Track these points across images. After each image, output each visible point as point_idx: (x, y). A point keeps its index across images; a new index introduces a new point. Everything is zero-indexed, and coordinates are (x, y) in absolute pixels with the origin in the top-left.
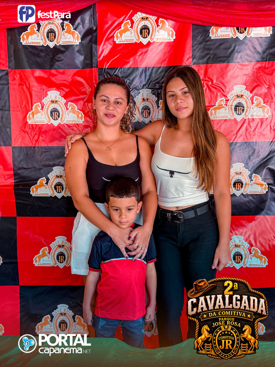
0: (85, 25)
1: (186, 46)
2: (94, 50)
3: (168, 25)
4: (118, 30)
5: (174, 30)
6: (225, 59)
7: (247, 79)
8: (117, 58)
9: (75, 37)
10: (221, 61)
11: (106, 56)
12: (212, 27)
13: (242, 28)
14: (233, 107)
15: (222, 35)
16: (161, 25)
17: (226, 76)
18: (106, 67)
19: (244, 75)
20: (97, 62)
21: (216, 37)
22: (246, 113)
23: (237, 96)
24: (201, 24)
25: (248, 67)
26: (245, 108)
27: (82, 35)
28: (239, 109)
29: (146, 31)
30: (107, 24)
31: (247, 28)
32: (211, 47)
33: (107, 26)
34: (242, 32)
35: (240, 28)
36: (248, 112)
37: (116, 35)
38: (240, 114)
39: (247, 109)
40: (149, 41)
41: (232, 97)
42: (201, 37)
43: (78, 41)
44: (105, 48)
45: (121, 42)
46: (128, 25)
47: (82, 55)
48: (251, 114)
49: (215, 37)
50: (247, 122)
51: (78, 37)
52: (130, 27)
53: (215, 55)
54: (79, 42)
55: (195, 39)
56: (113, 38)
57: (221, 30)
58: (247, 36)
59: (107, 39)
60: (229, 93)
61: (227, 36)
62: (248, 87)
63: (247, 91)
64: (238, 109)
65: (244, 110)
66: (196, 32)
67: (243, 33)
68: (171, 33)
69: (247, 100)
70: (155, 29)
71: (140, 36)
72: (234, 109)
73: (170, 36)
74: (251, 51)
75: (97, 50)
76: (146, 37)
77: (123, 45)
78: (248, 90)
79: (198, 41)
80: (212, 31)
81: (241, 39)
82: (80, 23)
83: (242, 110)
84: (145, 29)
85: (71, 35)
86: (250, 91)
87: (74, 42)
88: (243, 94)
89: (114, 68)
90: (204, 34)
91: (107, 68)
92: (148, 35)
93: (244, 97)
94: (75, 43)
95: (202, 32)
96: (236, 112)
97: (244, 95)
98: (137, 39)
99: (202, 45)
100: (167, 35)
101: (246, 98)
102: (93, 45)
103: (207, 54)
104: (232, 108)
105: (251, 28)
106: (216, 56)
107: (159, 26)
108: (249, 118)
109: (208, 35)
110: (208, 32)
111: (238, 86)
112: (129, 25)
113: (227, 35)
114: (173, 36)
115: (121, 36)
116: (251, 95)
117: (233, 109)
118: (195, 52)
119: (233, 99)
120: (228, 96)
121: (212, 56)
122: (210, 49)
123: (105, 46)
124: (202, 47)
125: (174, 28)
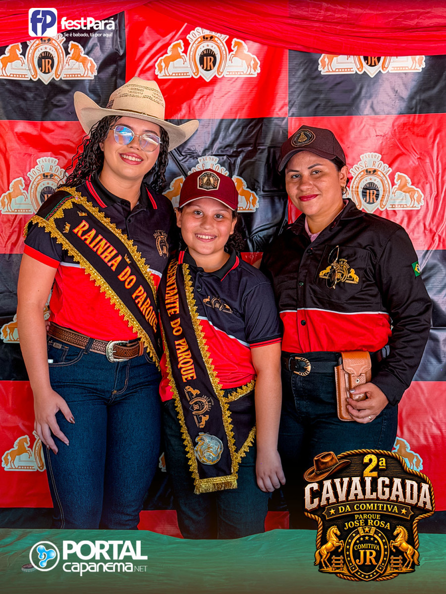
0: (105, 46)
1: (278, 85)
3: (247, 50)
4: (162, 56)
5: (258, 59)
6: (344, 108)
7: (384, 143)
9: (87, 66)
10: (337, 113)
12: (323, 55)
14: (360, 190)
15: (339, 69)
16: (235, 49)
17: (348, 137)
19: (378, 137)
21: (329, 71)
22: (381, 201)
23: (367, 171)
24: (305, 50)
25: (384, 122)
26: (381, 193)
27: (99, 63)
28: (370, 193)
29: (211, 59)
30: (143, 45)
31: (382, 58)
32: (321, 88)
33: (143, 49)
34: (373, 64)
35: (369, 58)
36: (385, 199)
37: (158, 65)
38: (371, 201)
39: (384, 193)
40: (215, 76)
41: (359, 172)
42: (304, 71)
43: (92, 73)
45: (166, 76)
46: (179, 49)
47: (98, 96)
48: (390, 202)
49: (327, 72)
51: (92, 65)
52: (183, 52)
53: (328, 101)
54: (95, 76)
55: (294, 74)
56: (153, 70)
57: (337, 60)
58: (382, 71)
59: (143, 72)
60: (353, 165)
61: (347, 71)
62: (385, 156)
63: (384, 163)
64: (368, 194)
65: (379, 195)
66: (295, 63)
67: (375, 65)
68: (252, 62)
69: (384, 178)
70: (225, 56)
71: (200, 67)
72: (361, 193)
73: (251, 67)
74: (389, 96)
76: (211, 69)
77: (170, 81)
78: (385, 161)
79: (299, 77)
80: (323, 61)
81: (372, 77)
82: (97, 44)
83: (374, 195)
84: (209, 56)
85: (81, 63)
86: (389, 163)
87: (85, 75)
88: (376, 168)
90: (308, 66)
92: (214, 66)
93: (379, 173)
94: (87, 76)
95: (306, 63)
96: (365, 199)
97: (379, 171)
98: (195, 71)
99: (307, 84)
100: (245, 66)
101: (382, 175)
102: (118, 81)
103: (315, 100)
104: (358, 191)
105: (388, 57)
106: (330, 103)
107: (233, 51)
108: (388, 209)
109: (315, 67)
110: (315, 63)
111: (369, 155)
112: (181, 49)
113: (347, 68)
114: (256, 68)
115: (167, 66)
116: (391, 170)
117: (359, 193)
118: (294, 96)
119: (360, 176)
120: (350, 171)
121: (324, 103)
122: (319, 92)
124: (306, 88)
125: (258, 55)
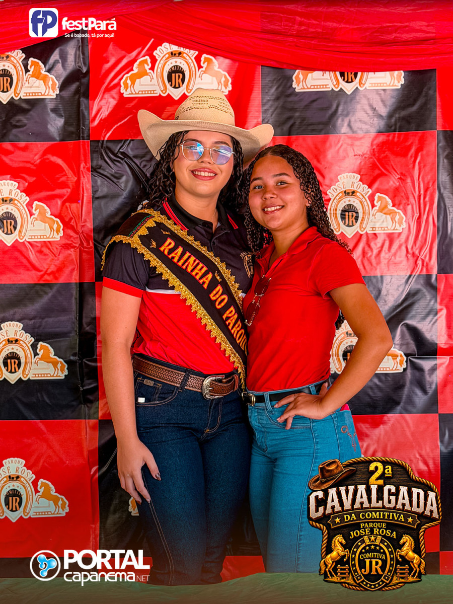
0: (66, 63)
1: (250, 103)
2: (83, 107)
3: (217, 66)
4: (128, 73)
5: (229, 76)
6: (321, 127)
7: (363, 163)
8: (125, 122)
9: (48, 84)
10: (313, 131)
11: (105, 118)
12: (297, 71)
14: (339, 213)
15: (314, 86)
16: (205, 65)
17: (325, 156)
18: (106, 139)
19: (356, 156)
20: (89, 129)
21: (304, 88)
22: (361, 223)
23: (345, 192)
24: (277, 66)
25: (363, 141)
26: (361, 215)
27: (61, 81)
28: (349, 216)
29: (179, 76)
30: (108, 62)
31: (359, 74)
32: (296, 106)
33: (107, 66)
34: (350, 80)
35: (346, 73)
36: (365, 222)
37: (123, 83)
38: (351, 224)
39: (363, 215)
40: (184, 94)
41: (337, 194)
42: (277, 88)
43: (54, 92)
44: (104, 105)
45: (132, 94)
46: (146, 65)
47: (60, 116)
48: (370, 225)
49: (302, 89)
50: (364, 239)
51: (54, 84)
52: (150, 69)
53: (303, 119)
54: (56, 94)
55: (267, 91)
56: (118, 88)
57: (312, 77)
58: (359, 88)
59: (108, 90)
60: (331, 187)
61: (323, 88)
62: (364, 177)
63: (363, 184)
64: (347, 217)
65: (358, 217)
66: (268, 79)
67: (352, 81)
68: (223, 79)
69: (364, 200)
71: (168, 85)
72: (340, 215)
73: (222, 84)
74: (367, 113)
75: (89, 109)
76: (179, 87)
77: (137, 100)
78: (364, 182)
79: (272, 95)
80: (297, 77)
81: (349, 93)
82: (58, 61)
83: (354, 217)
84: (177, 73)
85: (42, 81)
86: (368, 184)
87: (46, 94)
88: (355, 189)
89: (121, 141)
90: (282, 82)
91: (107, 141)
92: (183, 83)
93: (358, 194)
94: (48, 95)
95: (280, 79)
96: (343, 221)
97: (358, 192)
99: (281, 102)
100: (216, 83)
101: (361, 197)
102: (82, 99)
103: (289, 118)
104: (336, 214)
105: (366, 73)
106: (305, 122)
107: (202, 67)
108: (368, 232)
109: (289, 84)
110: (290, 79)
111: (347, 176)
112: (148, 65)
113: (323, 85)
114: (227, 85)
115: (133, 83)
116: (370, 191)
117: (338, 215)
118: (267, 114)
119: (338, 198)
120: (328, 193)
121: (299, 122)
122: (293, 110)
123: (103, 102)
124: (280, 106)
125: (229, 71)
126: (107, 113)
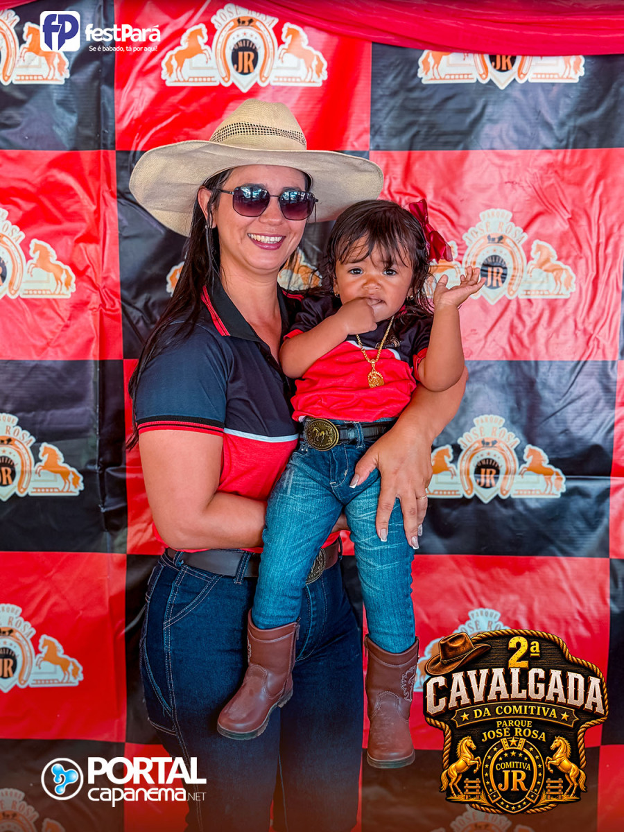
1: (355, 100)
2: (104, 100)
3: (307, 42)
4: (172, 49)
5: (325, 57)
6: (457, 138)
8: (167, 124)
9: (53, 63)
10: (446, 145)
11: (138, 118)
12: (426, 52)
13: (504, 57)
14: (478, 267)
15: (450, 75)
16: (287, 41)
17: (461, 184)
18: (139, 149)
19: (508, 184)
20: (114, 135)
21: (435, 79)
22: (510, 284)
23: (489, 237)
24: (396, 43)
26: (510, 272)
27: (72, 61)
28: (492, 272)
29: (249, 56)
32: (423, 105)
34: (504, 68)
35: (498, 57)
36: (516, 282)
37: (166, 64)
38: (494, 285)
39: (514, 272)
40: (256, 84)
41: (477, 239)
42: (396, 77)
43: (62, 75)
44: (137, 98)
45: (179, 81)
46: (200, 38)
47: (71, 111)
48: (524, 286)
49: (432, 79)
50: (513, 306)
51: (61, 63)
52: (205, 44)
53: (432, 126)
54: (66, 79)
55: (379, 82)
56: (158, 72)
57: (448, 62)
58: (518, 79)
59: (143, 73)
60: (468, 229)
61: (464, 79)
62: (518, 215)
63: (516, 226)
64: (490, 274)
65: (506, 274)
66: (382, 64)
67: (507, 70)
68: (315, 63)
69: (515, 249)
70: (271, 51)
71: (232, 68)
72: (479, 271)
73: (312, 71)
74: (527, 119)
75: (114, 102)
76: (249, 73)
77: (186, 90)
78: (517, 223)
79: (388, 88)
80: (425, 62)
81: (502, 88)
83: (500, 275)
84: (246, 51)
85: (43, 58)
86: (524, 225)
87: (50, 78)
88: (504, 233)
90: (401, 70)
92: (254, 67)
93: (508, 241)
95: (398, 64)
97: (507, 237)
98: (224, 75)
99: (398, 101)
100: (303, 68)
101: (512, 245)
102: (103, 87)
103: (411, 124)
105: (528, 57)
106: (435, 130)
107: (284, 43)
108: (520, 297)
109: (412, 72)
110: (414, 64)
111: (493, 213)
112: (203, 38)
113: (464, 75)
114: (321, 72)
115: (180, 64)
116: (526, 237)
118: (379, 117)
119: (478, 245)
120: (464, 238)
121: (425, 130)
122: (418, 111)
123: (136, 93)
124: (398, 105)
125: (324, 50)
126: (141, 110)
